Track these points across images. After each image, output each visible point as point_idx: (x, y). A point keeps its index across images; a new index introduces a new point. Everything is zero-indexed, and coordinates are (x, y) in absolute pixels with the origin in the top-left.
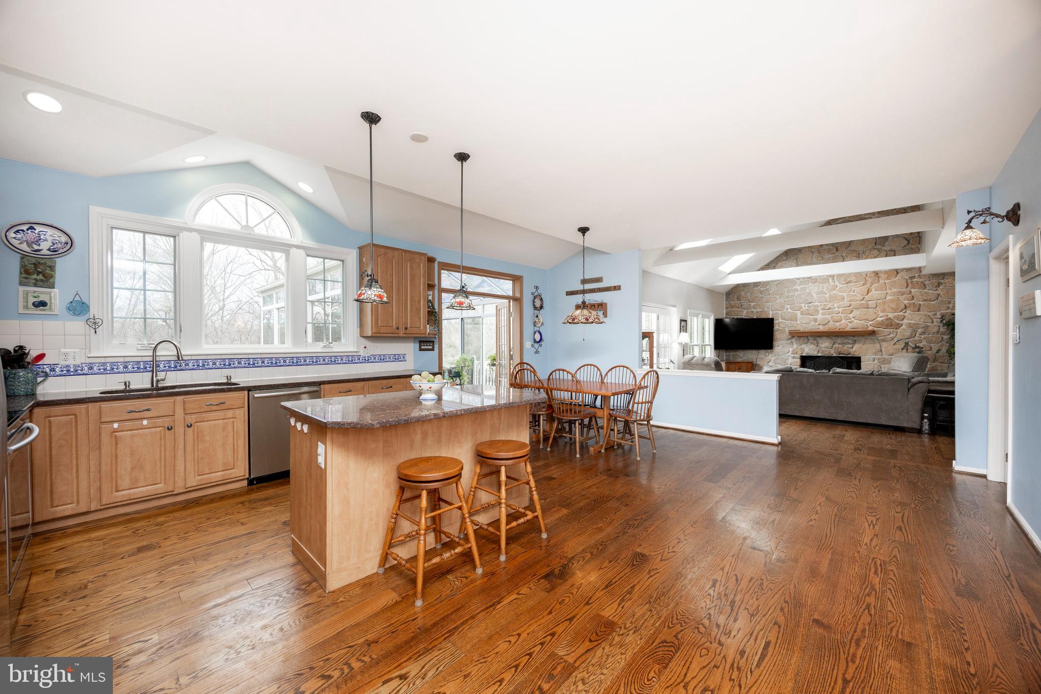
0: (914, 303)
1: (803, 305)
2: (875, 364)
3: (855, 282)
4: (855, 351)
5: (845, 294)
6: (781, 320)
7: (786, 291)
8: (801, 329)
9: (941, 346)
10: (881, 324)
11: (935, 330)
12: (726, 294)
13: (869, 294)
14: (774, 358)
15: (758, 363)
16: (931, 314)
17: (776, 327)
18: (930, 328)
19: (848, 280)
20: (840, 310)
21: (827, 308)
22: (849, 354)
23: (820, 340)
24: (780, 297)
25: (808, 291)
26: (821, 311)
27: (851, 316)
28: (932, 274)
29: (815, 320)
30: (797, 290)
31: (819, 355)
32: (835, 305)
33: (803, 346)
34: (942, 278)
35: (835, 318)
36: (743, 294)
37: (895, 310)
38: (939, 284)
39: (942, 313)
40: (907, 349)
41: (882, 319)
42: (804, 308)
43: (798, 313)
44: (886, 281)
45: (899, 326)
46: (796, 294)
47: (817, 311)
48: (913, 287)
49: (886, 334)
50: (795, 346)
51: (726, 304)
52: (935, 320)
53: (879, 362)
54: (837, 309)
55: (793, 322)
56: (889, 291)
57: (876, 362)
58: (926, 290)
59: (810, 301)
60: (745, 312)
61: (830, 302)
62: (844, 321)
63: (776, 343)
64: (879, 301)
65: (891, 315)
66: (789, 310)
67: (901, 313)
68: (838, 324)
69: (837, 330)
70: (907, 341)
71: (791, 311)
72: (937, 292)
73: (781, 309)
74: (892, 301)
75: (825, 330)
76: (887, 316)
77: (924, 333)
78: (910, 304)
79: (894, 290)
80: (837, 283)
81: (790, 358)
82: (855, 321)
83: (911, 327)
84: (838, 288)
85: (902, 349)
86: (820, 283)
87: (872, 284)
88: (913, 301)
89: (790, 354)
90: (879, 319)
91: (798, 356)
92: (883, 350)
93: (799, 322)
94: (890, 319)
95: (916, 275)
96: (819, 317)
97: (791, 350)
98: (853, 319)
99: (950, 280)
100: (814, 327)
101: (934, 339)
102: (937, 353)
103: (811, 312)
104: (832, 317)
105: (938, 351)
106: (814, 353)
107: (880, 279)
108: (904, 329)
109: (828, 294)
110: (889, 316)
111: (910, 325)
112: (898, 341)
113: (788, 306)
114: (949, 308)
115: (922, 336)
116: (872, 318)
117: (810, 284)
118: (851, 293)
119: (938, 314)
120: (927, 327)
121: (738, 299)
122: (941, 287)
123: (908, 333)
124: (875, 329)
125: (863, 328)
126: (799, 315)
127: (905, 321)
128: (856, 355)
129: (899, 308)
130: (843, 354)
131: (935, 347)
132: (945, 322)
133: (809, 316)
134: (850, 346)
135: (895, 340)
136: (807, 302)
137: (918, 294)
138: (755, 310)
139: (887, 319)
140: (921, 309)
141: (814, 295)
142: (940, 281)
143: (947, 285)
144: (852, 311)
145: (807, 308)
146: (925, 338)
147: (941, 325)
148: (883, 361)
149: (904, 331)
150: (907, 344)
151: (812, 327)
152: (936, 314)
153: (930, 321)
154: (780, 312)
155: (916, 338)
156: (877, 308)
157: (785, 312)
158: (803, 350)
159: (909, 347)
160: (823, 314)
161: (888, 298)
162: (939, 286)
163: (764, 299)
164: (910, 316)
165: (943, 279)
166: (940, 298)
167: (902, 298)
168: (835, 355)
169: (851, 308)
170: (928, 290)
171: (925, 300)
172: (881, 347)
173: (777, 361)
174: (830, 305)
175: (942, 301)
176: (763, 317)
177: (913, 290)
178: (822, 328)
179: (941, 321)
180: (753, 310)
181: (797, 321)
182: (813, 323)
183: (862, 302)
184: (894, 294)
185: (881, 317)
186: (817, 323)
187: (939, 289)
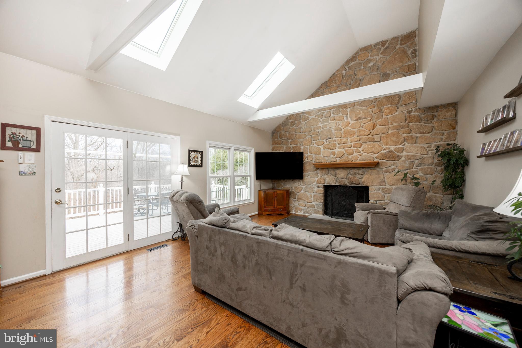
0: (411, 136)
1: (324, 141)
2: (380, 193)
3: (364, 118)
4: (364, 182)
5: (356, 130)
6: (309, 154)
7: (312, 128)
8: (323, 161)
9: (436, 177)
10: (384, 157)
11: (430, 161)
12: (272, 133)
13: (375, 129)
14: (304, 187)
15: (294, 191)
16: (425, 146)
17: (306, 160)
18: (425, 160)
19: (359, 116)
20: (352, 144)
21: (342, 142)
22: (359, 184)
23: (338, 171)
24: (308, 134)
25: (328, 128)
26: (338, 145)
27: (361, 149)
28: (427, 108)
29: (334, 154)
30: (320, 127)
31: (337, 184)
32: (349, 140)
33: (325, 176)
34: (435, 110)
35: (348, 151)
36: (283, 132)
37: (395, 143)
38: (433, 117)
39: (435, 145)
40: (406, 180)
41: (385, 151)
42: (325, 143)
43: (321, 147)
44: (388, 116)
45: (399, 158)
46: (320, 131)
47: (335, 145)
48: (411, 121)
49: (389, 165)
50: (319, 177)
51: (272, 141)
52: (430, 152)
53: (383, 192)
54: (350, 143)
55: (318, 156)
56: (391, 126)
57: (380, 191)
58: (422, 124)
59: (329, 137)
60: (285, 147)
61: (344, 137)
62: (355, 154)
63: (305, 174)
64: (383, 135)
65: (392, 148)
66: (315, 145)
67: (400, 146)
68: (350, 157)
69: (350, 162)
70: (406, 172)
71: (316, 146)
72: (432, 125)
73: (309, 144)
74: (393, 134)
75: (341, 162)
76: (390, 148)
77: (420, 165)
78: (408, 137)
79: (395, 124)
80: (350, 120)
81: (316, 187)
82: (364, 154)
83: (409, 159)
84: (350, 124)
85: (402, 180)
86: (337, 120)
87: (377, 119)
88: (411, 134)
89: (315, 183)
90: (383, 152)
91: (321, 185)
92: (386, 180)
93: (322, 155)
94: (391, 151)
95: (413, 109)
96: (337, 150)
97: (316, 179)
98: (362, 152)
99: (443, 112)
100: (332, 160)
101: (429, 170)
102: (432, 184)
103: (330, 147)
104: (346, 150)
105: (433, 182)
106: (333, 183)
107: (383, 114)
108: (403, 161)
109: (343, 130)
110: (391, 149)
111: (408, 157)
112: (398, 172)
113: (314, 142)
114: (442, 140)
115: (419, 168)
116: (377, 150)
117: (330, 122)
118: (361, 128)
119: (433, 146)
120: (423, 159)
121: (280, 137)
122: (435, 119)
123: (407, 165)
124: (380, 161)
125: (370, 160)
126: (322, 150)
127: (404, 153)
128: (365, 185)
129: (399, 141)
130: (355, 184)
131: (430, 178)
132: (439, 153)
133: (329, 150)
134: (360, 176)
135: (396, 171)
136: (327, 138)
137: (415, 127)
138: (291, 146)
139: (389, 151)
140: (418, 141)
141: (333, 131)
142: (434, 114)
143: (441, 117)
144: (361, 145)
145: (328, 143)
146: (422, 169)
147: (436, 157)
148: (386, 191)
149: (403, 163)
150: (405, 175)
151: (332, 159)
152: (431, 145)
153: (425, 153)
154: (308, 147)
155: (413, 169)
156: (382, 142)
157: (312, 147)
158: (324, 180)
159: (407, 178)
160: (340, 148)
161: (390, 132)
162: (433, 119)
163: (297, 136)
164: (408, 149)
165: (437, 111)
166: (434, 131)
167: (401, 131)
168: (348, 185)
169: (360, 142)
170: (424, 123)
171: (421, 133)
172: (384, 178)
173: (307, 190)
174: (344, 140)
175: (436, 133)
176: (296, 151)
177: (411, 124)
178: (338, 161)
179: (437, 152)
180: (290, 145)
181: (320, 154)
182: (332, 156)
183: (369, 136)
184: (395, 128)
185: (384, 150)
186: (335, 157)
187: (433, 121)
